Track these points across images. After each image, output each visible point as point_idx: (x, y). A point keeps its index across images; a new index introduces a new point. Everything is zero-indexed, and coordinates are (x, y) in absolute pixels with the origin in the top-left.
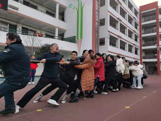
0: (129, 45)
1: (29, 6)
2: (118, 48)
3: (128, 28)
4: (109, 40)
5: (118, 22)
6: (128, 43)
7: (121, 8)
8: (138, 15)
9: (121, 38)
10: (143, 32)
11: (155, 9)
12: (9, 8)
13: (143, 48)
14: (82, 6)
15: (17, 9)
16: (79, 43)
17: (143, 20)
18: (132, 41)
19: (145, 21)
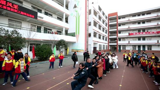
0: (103, 36)
1: (47, 15)
2: (97, 38)
3: (102, 27)
4: (93, 34)
5: (97, 24)
6: (102, 35)
7: (99, 16)
8: (107, 19)
9: (99, 32)
10: (110, 28)
11: (116, 16)
12: (38, 18)
13: (110, 37)
14: (79, 15)
15: (42, 18)
16: (77, 37)
17: (110, 21)
18: (104, 33)
19: (111, 22)
